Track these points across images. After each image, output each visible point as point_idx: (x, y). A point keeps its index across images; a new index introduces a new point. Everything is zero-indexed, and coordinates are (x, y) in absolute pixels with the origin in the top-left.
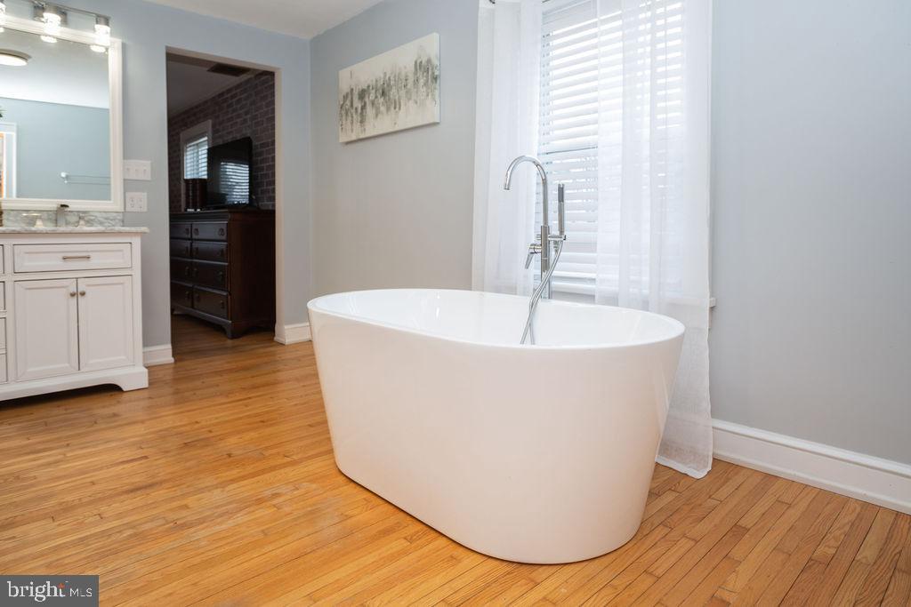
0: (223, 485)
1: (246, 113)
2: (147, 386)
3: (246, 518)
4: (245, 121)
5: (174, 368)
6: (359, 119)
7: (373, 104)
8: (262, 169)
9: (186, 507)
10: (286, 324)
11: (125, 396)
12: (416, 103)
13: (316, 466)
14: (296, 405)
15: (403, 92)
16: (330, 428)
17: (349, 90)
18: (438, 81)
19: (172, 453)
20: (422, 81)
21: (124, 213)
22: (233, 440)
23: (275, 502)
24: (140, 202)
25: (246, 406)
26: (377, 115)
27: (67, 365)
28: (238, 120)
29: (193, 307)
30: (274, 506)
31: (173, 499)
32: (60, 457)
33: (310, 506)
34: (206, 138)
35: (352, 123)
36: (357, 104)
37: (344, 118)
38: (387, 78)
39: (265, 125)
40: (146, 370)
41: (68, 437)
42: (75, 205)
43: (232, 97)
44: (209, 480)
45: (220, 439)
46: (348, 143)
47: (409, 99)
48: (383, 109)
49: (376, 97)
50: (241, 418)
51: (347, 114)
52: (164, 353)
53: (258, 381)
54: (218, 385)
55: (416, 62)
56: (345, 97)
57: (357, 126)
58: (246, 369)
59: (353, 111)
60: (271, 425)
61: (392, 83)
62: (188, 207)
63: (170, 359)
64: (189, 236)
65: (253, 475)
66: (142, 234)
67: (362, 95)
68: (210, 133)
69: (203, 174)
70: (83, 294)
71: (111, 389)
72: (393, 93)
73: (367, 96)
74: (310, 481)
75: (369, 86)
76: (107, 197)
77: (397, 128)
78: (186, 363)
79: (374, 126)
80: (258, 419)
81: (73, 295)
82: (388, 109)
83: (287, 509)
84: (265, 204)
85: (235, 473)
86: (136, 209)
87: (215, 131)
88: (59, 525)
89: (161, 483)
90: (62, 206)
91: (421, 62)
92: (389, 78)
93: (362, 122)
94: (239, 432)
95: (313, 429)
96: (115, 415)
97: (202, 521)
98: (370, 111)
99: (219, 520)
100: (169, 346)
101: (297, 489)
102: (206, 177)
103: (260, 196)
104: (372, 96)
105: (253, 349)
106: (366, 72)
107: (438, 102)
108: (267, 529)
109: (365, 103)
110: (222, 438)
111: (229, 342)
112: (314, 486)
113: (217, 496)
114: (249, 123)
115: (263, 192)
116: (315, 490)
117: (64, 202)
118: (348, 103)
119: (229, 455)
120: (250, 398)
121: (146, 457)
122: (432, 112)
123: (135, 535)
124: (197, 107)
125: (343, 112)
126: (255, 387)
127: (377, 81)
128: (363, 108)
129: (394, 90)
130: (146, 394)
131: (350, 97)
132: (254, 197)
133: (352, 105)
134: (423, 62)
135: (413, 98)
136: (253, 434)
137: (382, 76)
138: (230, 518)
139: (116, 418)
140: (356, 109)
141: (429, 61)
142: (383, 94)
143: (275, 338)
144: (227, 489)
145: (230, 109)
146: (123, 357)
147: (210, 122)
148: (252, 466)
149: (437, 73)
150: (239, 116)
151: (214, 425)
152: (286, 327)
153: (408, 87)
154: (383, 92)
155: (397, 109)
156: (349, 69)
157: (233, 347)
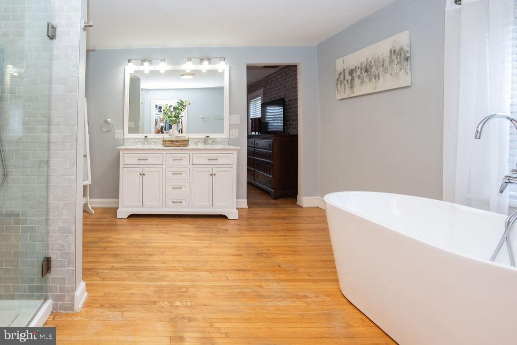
0: (278, 281)
1: (281, 85)
2: (237, 218)
3: (292, 304)
4: (280, 89)
5: (248, 211)
6: (350, 86)
7: (359, 77)
8: (290, 113)
9: (261, 287)
10: (304, 196)
11: (229, 222)
12: (392, 75)
13: (328, 287)
14: (313, 246)
15: (381, 69)
16: (336, 265)
17: (342, 70)
18: (409, 61)
19: (252, 257)
20: (396, 62)
21: (229, 139)
22: (280, 258)
23: (306, 300)
24: (235, 133)
25: (285, 240)
26: (362, 84)
27: (208, 204)
28: (277, 88)
29: (254, 180)
30: (306, 302)
31: (255, 281)
32: (209, 245)
33: (327, 310)
34: (260, 98)
35: (345, 88)
36: (348, 78)
37: (339, 86)
38: (369, 61)
39: (291, 90)
40: (237, 211)
41: (210, 236)
42: (212, 136)
43: (274, 77)
44: (270, 276)
45: (274, 256)
46: (341, 99)
47: (386, 73)
48: (366, 79)
49: (361, 73)
50: (283, 246)
51: (341, 84)
52: (244, 203)
53: (289, 226)
54: (269, 225)
55: (391, 50)
56: (340, 74)
57: (348, 90)
58: (283, 218)
59: (346, 82)
60: (300, 255)
61: (372, 64)
62: (252, 131)
63: (247, 207)
64: (253, 146)
65: (293, 281)
66: (237, 150)
67: (351, 72)
68: (262, 94)
69: (259, 115)
70: (215, 175)
71: (223, 217)
72: (374, 70)
73: (355, 73)
74: (326, 295)
75: (356, 67)
76: (222, 132)
77: (377, 91)
78: (253, 209)
79: (360, 90)
80: (291, 249)
81: (211, 175)
82: (370, 80)
83: (313, 307)
84: (292, 131)
85: (283, 276)
86: (233, 137)
87: (265, 94)
88: (213, 276)
89: (250, 270)
90: (208, 137)
91: (395, 50)
92: (371, 62)
93: (351, 88)
94: (283, 254)
95: (324, 263)
96: (226, 230)
97: (270, 297)
98: (357, 81)
99: (278, 299)
100: (246, 200)
101: (318, 297)
102: (260, 116)
103: (288, 126)
104: (358, 73)
105: (285, 207)
106: (354, 59)
107: (409, 73)
108: (303, 314)
109: (353, 77)
110: (275, 255)
111: (273, 201)
112: (328, 299)
113: (275, 286)
114: (282, 89)
115: (290, 124)
116: (328, 301)
117: (208, 135)
118: (342, 77)
119: (279, 266)
120: (286, 236)
121: (241, 255)
122: (404, 79)
123: (242, 293)
124: (256, 83)
125: (339, 83)
126: (290, 230)
127: (361, 64)
128: (352, 80)
129: (374, 68)
130: (237, 222)
131: (343, 75)
132: (285, 128)
133: (344, 79)
134: (397, 50)
135: (389, 72)
136: (290, 257)
137: (365, 60)
138: (283, 300)
139: (227, 232)
140: (347, 81)
141: (401, 49)
142: (366, 71)
143: (298, 203)
144: (280, 284)
145: (273, 83)
146: (228, 204)
147: (262, 90)
148: (292, 275)
149: (408, 55)
150: (277, 86)
151: (271, 247)
152: (304, 198)
153: (386, 65)
154: (366, 70)
155: (377, 79)
156: (342, 59)
157: (275, 205)
